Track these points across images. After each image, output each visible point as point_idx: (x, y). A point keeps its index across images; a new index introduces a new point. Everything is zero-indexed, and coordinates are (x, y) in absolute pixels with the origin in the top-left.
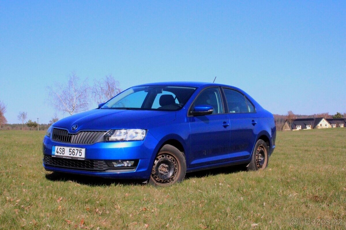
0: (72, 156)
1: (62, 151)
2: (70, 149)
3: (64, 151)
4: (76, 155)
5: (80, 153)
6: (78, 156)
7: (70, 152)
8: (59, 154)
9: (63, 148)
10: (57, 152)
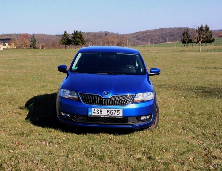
0: (110, 115)
1: (99, 112)
2: (108, 110)
3: (102, 112)
4: (114, 114)
5: (118, 113)
6: (116, 115)
7: (108, 112)
8: (96, 114)
9: (100, 110)
10: (94, 113)
